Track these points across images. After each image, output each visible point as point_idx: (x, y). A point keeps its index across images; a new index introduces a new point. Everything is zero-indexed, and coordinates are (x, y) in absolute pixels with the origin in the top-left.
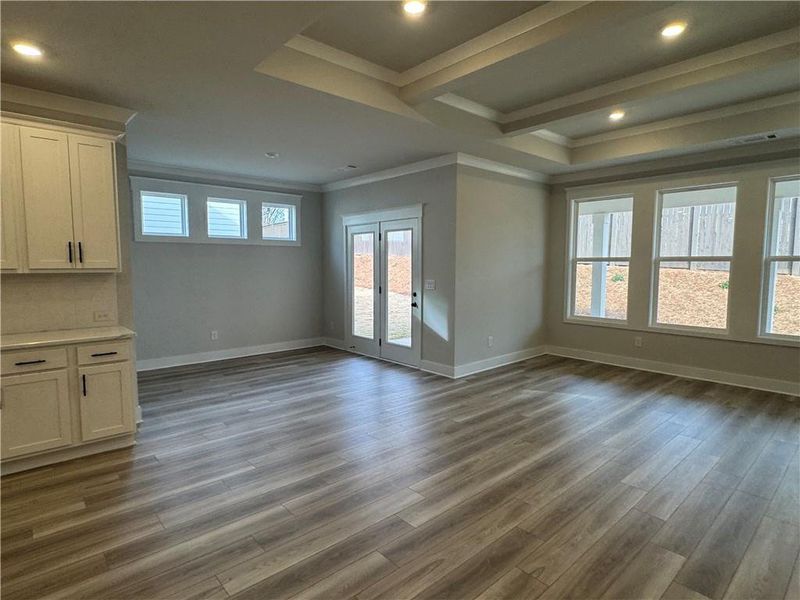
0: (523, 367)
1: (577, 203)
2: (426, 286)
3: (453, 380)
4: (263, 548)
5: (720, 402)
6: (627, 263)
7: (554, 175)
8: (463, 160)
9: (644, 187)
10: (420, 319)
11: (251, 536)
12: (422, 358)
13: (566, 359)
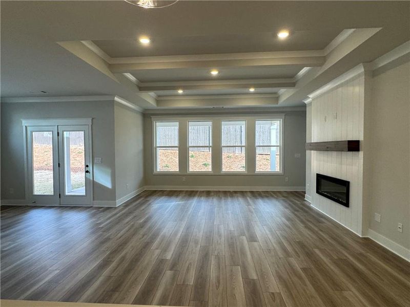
0: (141, 197)
1: (156, 122)
2: (95, 161)
3: (116, 208)
4: (117, 291)
5: (217, 196)
6: (177, 149)
7: (146, 110)
8: (116, 99)
9: (183, 119)
10: (92, 179)
11: (104, 291)
12: (93, 200)
13: (155, 191)
